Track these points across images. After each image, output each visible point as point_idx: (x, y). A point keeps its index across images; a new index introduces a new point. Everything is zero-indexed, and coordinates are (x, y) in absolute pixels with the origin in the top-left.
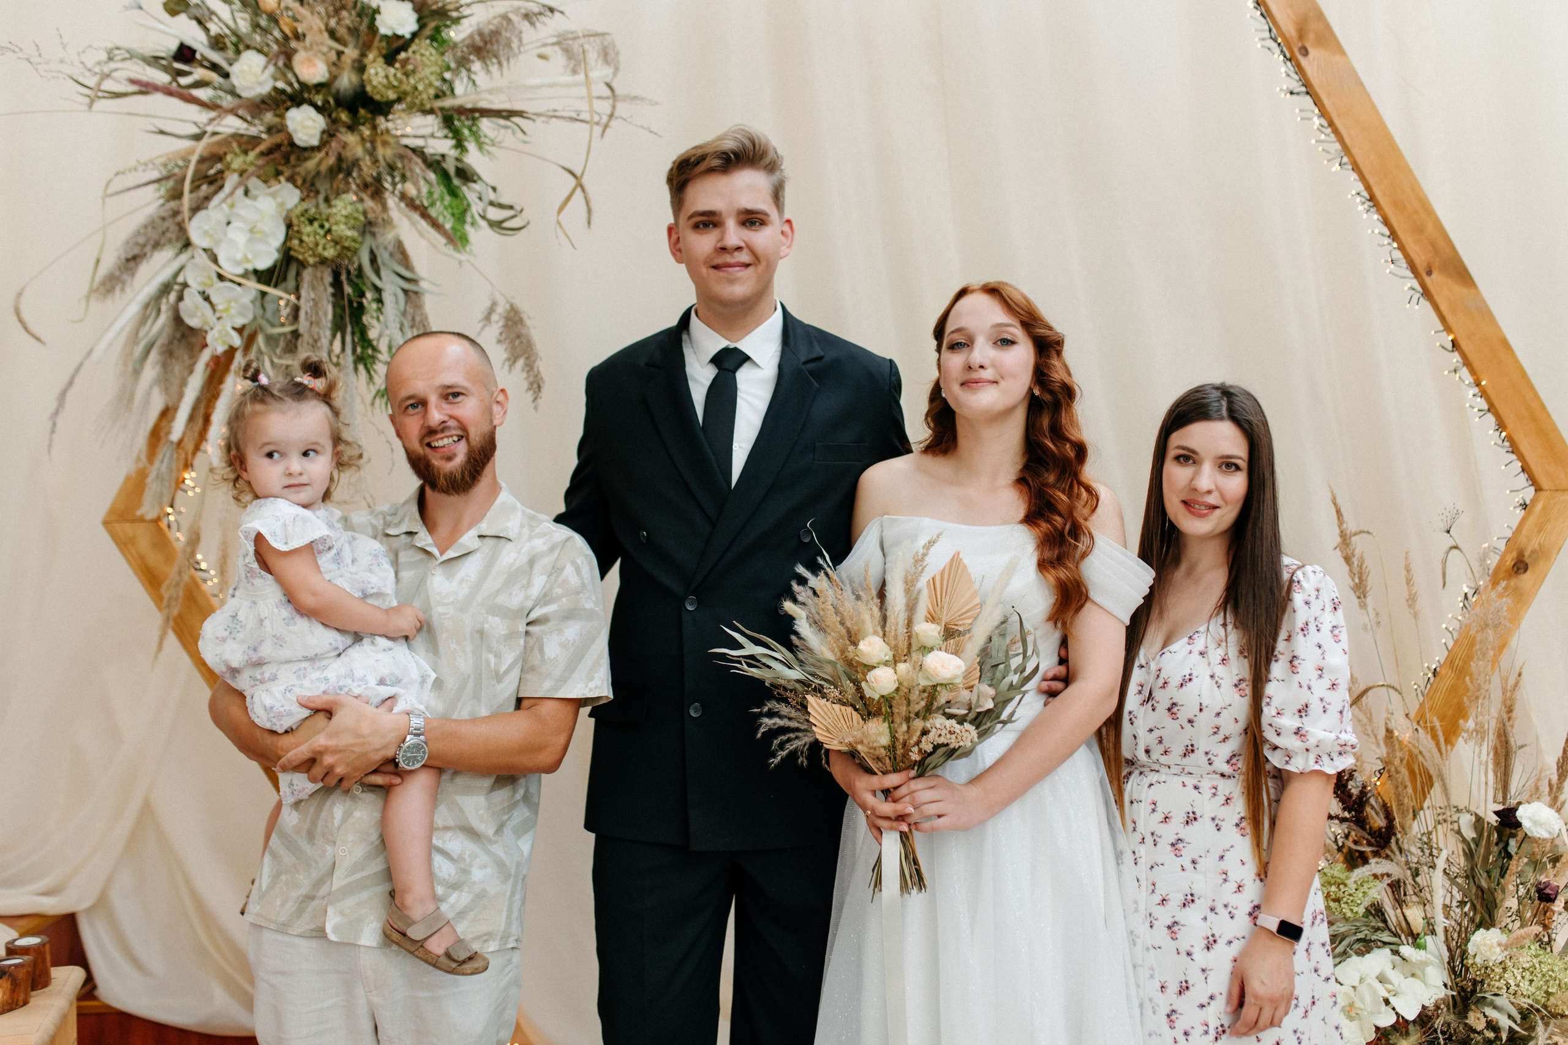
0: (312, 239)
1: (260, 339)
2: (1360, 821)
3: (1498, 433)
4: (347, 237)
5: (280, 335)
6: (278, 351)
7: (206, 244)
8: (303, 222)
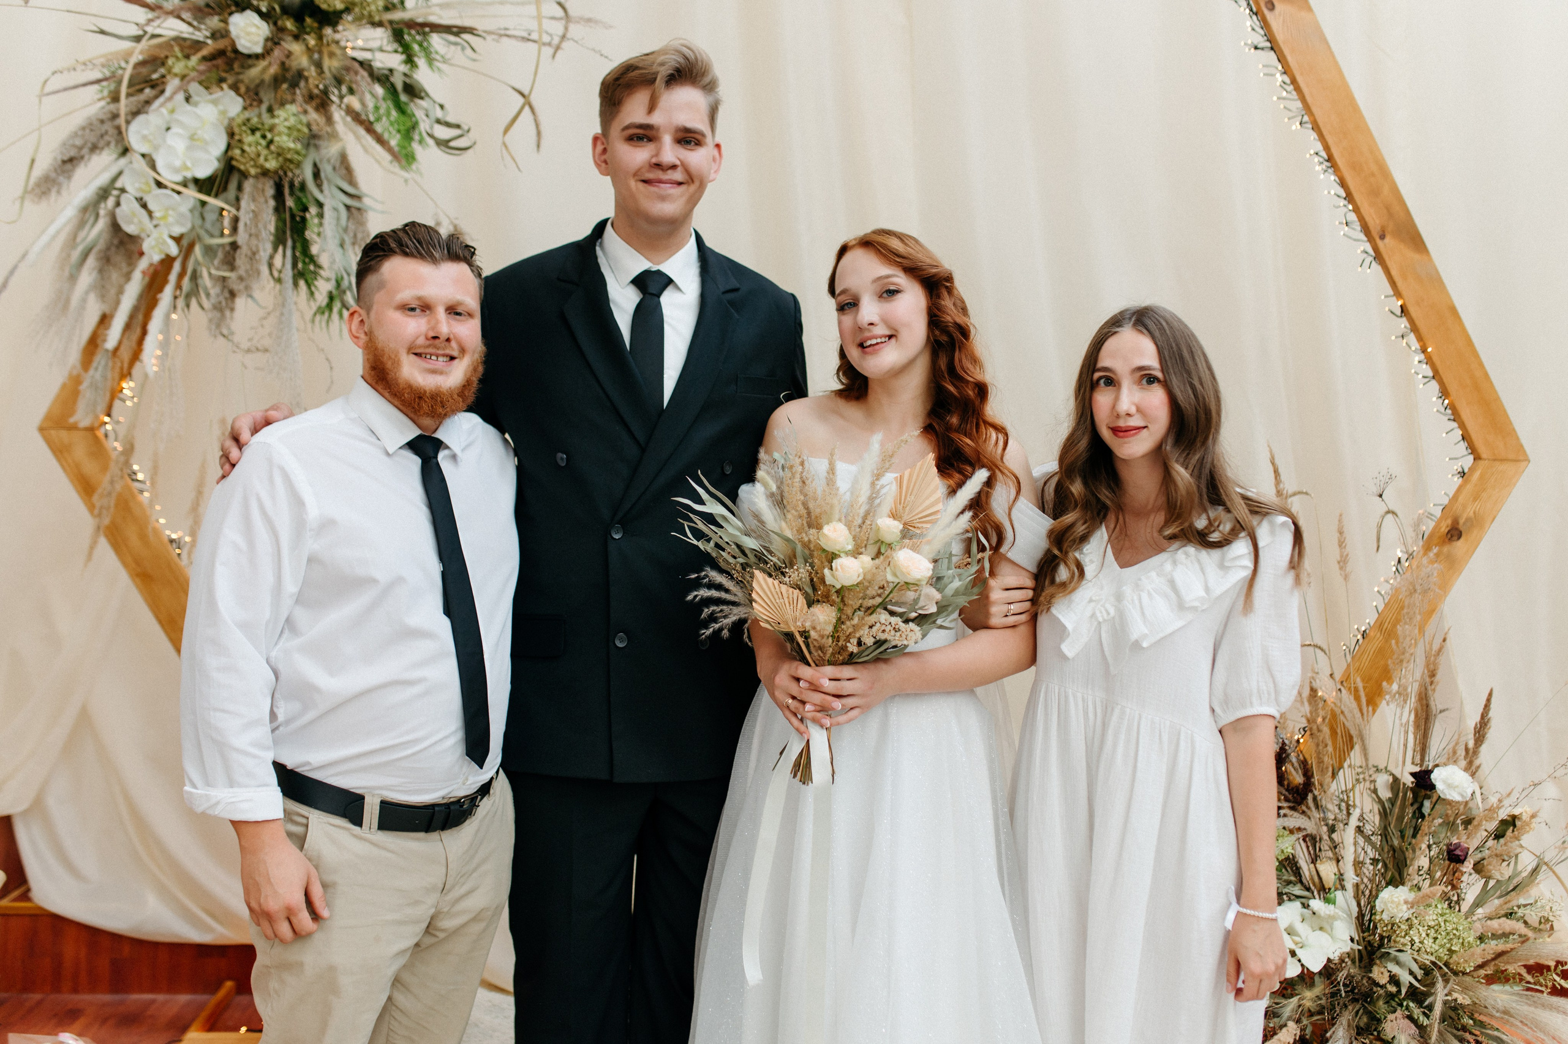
0: (253, 149)
1: (198, 250)
3: (1441, 401)
4: (289, 149)
5: (219, 246)
6: (216, 262)
7: (144, 150)
8: (245, 132)
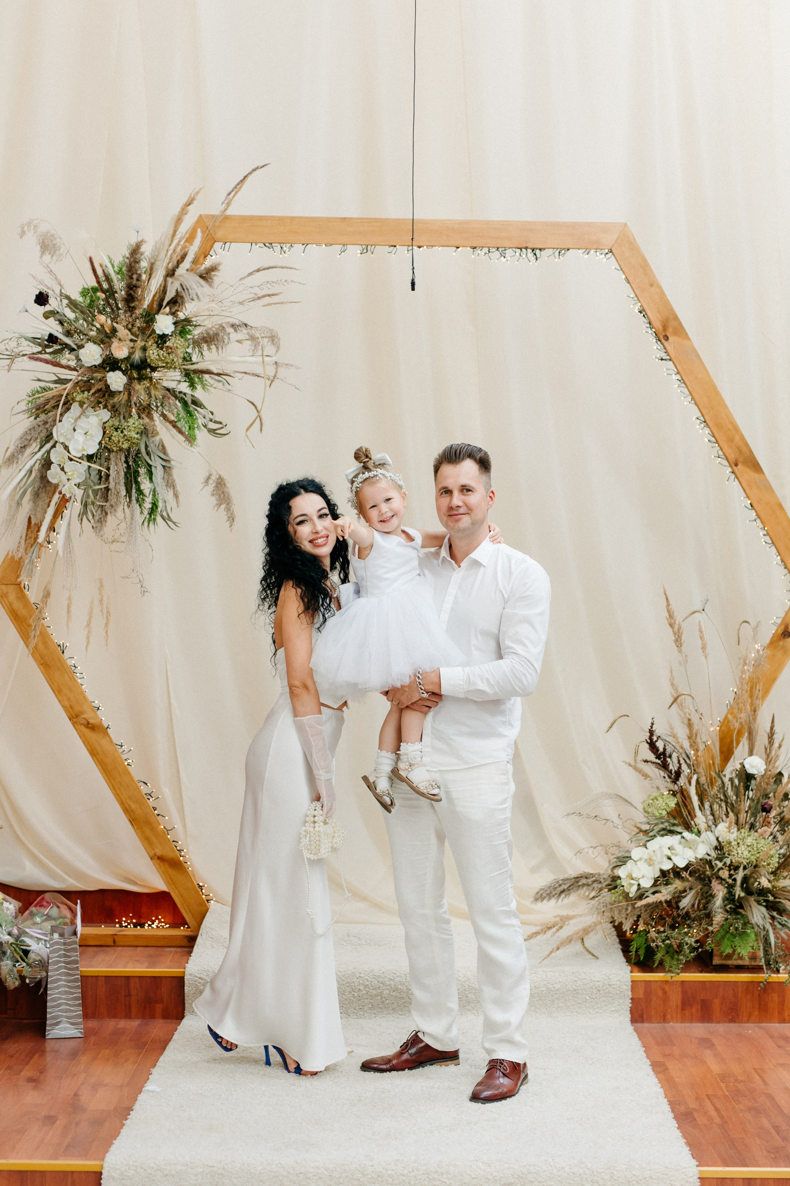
0: (116, 438)
1: (89, 491)
2: (664, 766)
4: (134, 438)
5: (99, 488)
6: (98, 497)
7: (61, 441)
8: (112, 430)
